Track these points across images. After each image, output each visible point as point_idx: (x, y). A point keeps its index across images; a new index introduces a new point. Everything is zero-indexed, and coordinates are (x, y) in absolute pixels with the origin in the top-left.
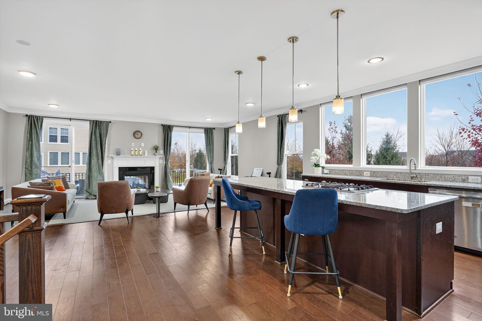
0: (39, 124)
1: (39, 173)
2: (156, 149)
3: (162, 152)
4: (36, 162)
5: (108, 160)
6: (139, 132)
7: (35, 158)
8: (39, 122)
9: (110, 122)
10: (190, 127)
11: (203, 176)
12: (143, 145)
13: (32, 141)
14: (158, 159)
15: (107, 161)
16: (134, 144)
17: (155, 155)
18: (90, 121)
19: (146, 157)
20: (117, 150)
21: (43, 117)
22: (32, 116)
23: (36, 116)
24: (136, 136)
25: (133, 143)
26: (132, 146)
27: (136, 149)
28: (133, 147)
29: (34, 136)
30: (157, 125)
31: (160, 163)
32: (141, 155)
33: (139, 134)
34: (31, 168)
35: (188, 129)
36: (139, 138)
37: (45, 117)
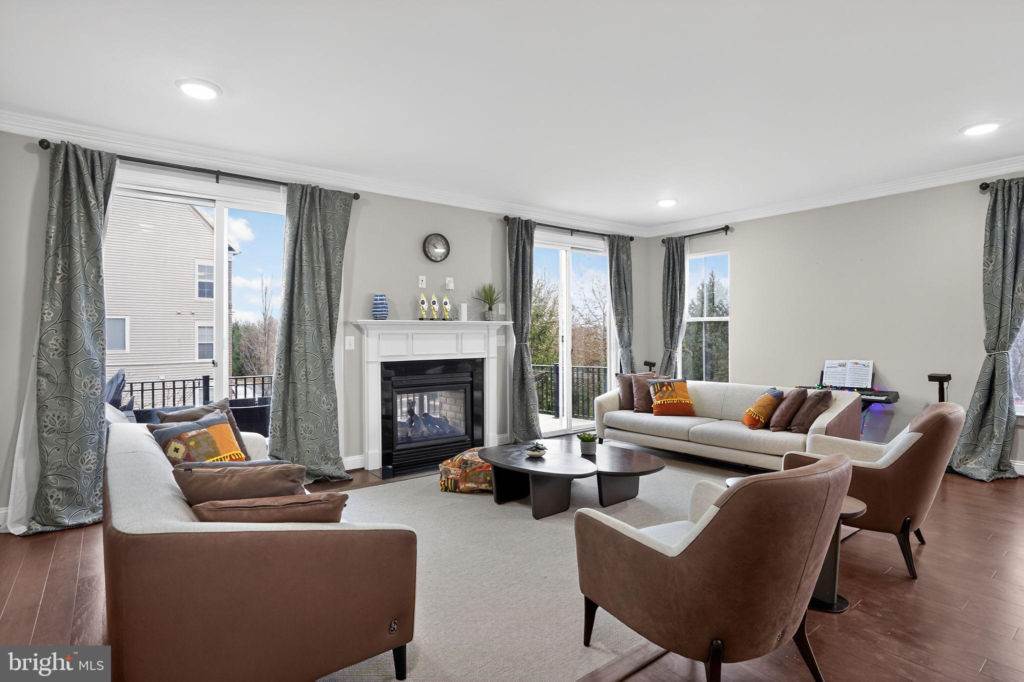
0: (100, 182)
1: (98, 393)
2: (487, 298)
3: (502, 308)
4: (89, 344)
5: (346, 337)
7: (84, 332)
8: (98, 176)
9: (356, 196)
10: (573, 231)
12: (450, 282)
13: (68, 256)
15: (344, 342)
16: (424, 278)
17: (484, 318)
18: (290, 187)
19: (464, 325)
20: (376, 300)
21: (112, 159)
22: (71, 148)
23: (85, 151)
24: (432, 252)
25: (421, 277)
26: (422, 286)
27: (434, 299)
28: (425, 291)
29: (79, 234)
30: (489, 217)
32: (450, 318)
34: (67, 370)
35: (567, 237)
36: (441, 261)
37: (122, 158)
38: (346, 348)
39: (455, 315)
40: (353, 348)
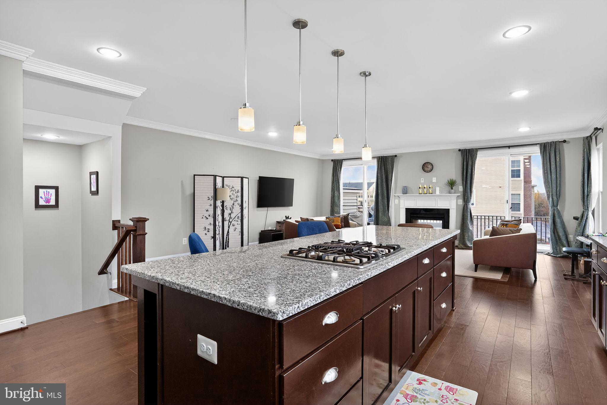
2: (452, 184)
3: (461, 188)
6: (429, 164)
9: (396, 156)
10: (509, 147)
11: (505, 226)
12: (434, 180)
14: (456, 198)
16: (423, 179)
17: (449, 192)
19: (438, 196)
20: (403, 188)
24: (426, 169)
25: (422, 179)
26: (421, 182)
27: (425, 186)
28: (422, 184)
30: (453, 150)
31: (459, 203)
32: (431, 193)
33: (430, 166)
35: (507, 150)
36: (430, 172)
37: (344, 159)
38: (395, 203)
39: (434, 192)
40: (397, 203)
